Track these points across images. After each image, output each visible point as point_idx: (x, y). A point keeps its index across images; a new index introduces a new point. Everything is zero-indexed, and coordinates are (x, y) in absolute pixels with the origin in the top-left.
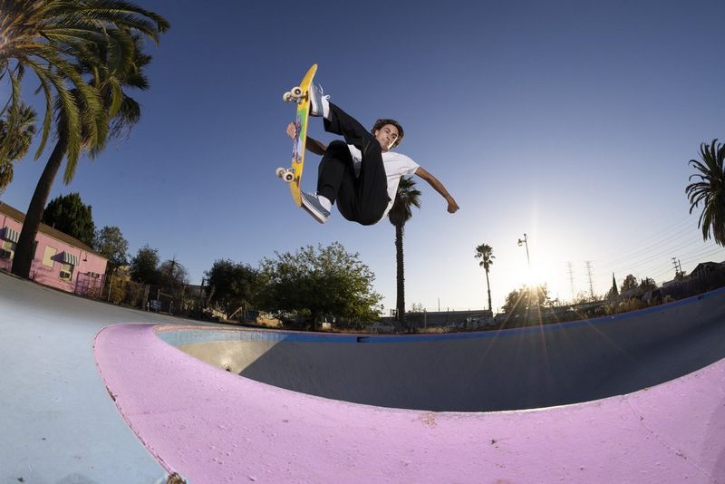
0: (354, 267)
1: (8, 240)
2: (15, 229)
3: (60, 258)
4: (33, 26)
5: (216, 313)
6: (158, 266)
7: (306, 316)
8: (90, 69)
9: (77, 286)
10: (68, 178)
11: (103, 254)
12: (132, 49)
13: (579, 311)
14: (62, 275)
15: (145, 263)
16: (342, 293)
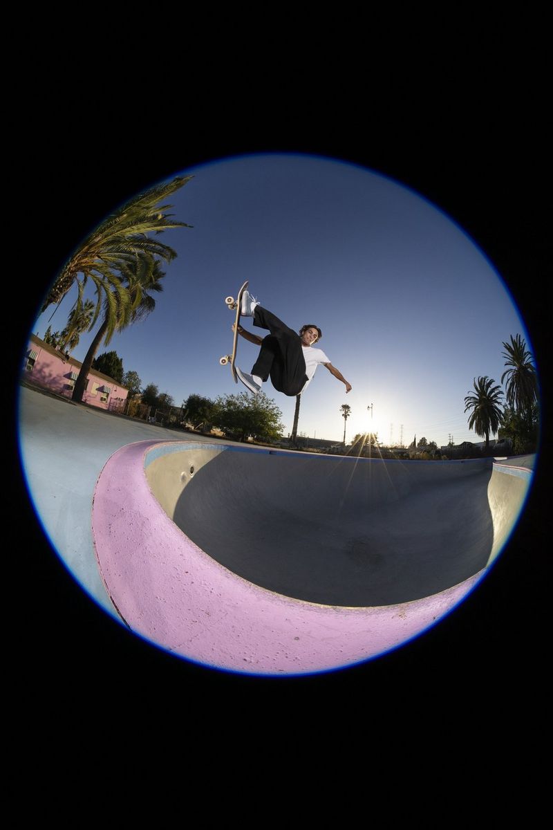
0: (271, 407)
1: (73, 379)
2: (76, 372)
3: (101, 389)
4: (93, 252)
5: (188, 425)
6: (158, 395)
7: (239, 432)
8: (128, 280)
9: (110, 405)
10: (107, 343)
11: (126, 387)
12: (152, 267)
13: (395, 453)
14: (102, 399)
15: (150, 393)
16: (262, 421)
